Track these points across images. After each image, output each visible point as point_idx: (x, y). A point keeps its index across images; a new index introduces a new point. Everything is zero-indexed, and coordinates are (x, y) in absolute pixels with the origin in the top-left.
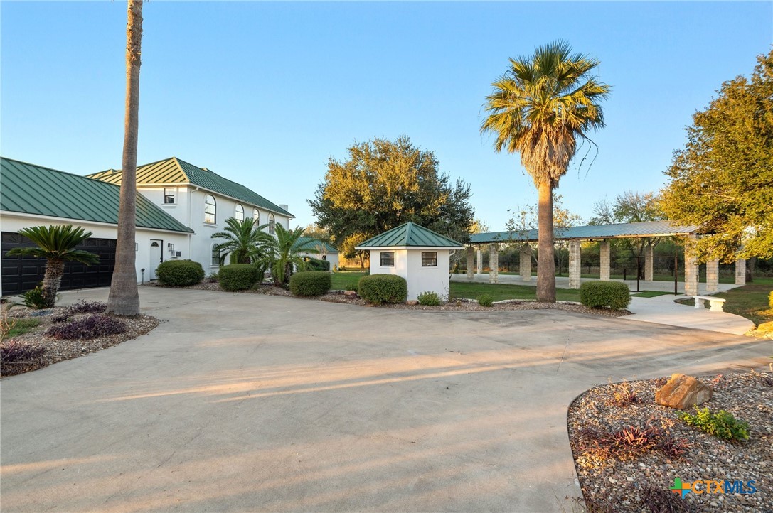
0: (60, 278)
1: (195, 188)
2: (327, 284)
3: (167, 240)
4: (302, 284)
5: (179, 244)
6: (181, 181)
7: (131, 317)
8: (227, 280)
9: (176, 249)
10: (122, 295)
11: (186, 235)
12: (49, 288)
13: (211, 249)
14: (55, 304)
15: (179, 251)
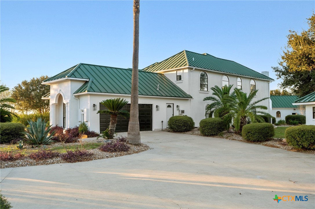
0: (116, 124)
1: (192, 69)
2: (268, 133)
3: (176, 103)
4: (249, 132)
5: (183, 105)
6: (184, 66)
7: (135, 145)
8: (204, 128)
9: (181, 109)
10: (132, 133)
11: (188, 100)
12: (111, 129)
13: (205, 108)
14: (114, 138)
15: (183, 110)
